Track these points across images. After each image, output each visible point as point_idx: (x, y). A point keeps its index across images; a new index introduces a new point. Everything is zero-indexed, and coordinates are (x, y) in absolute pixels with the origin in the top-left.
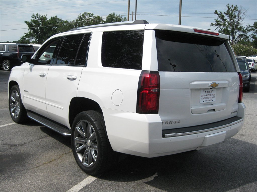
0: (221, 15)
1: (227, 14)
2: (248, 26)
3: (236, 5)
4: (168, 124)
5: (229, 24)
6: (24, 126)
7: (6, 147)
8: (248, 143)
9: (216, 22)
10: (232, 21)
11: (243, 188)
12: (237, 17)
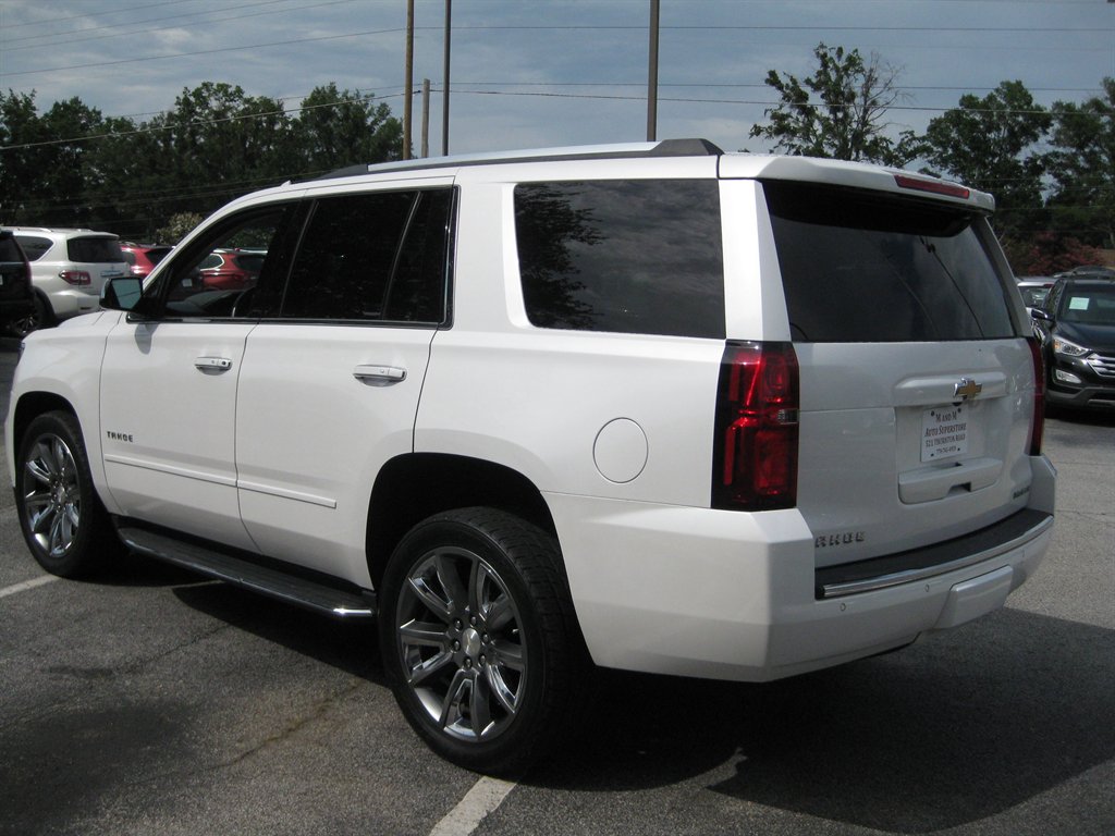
0: (792, 89)
1: (816, 87)
2: (904, 136)
3: (856, 51)
4: (824, 545)
5: (827, 128)
6: (101, 588)
7: (68, 681)
8: (1035, 617)
9: (773, 122)
10: (840, 115)
11: (1082, 783)
12: (859, 100)
